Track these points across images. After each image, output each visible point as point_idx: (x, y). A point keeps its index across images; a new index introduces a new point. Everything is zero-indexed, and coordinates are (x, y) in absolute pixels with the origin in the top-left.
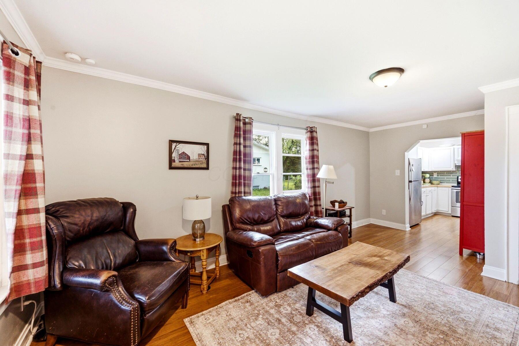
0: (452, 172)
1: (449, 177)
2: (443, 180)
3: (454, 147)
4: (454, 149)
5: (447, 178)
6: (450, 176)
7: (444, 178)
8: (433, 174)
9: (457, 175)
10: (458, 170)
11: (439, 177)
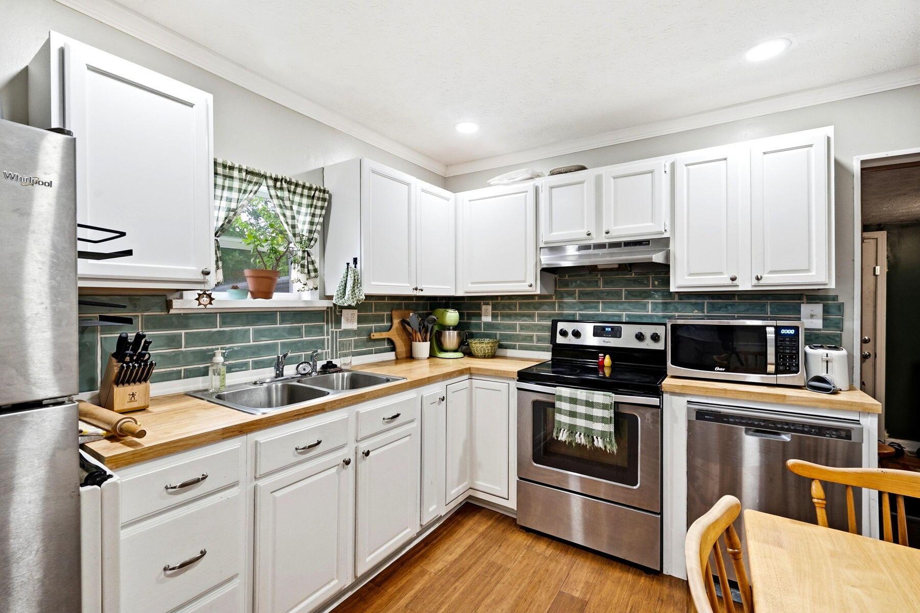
0: (536, 300)
1: (528, 322)
2: (510, 337)
3: (537, 182)
4: (537, 190)
5: (522, 328)
6: (531, 316)
7: (513, 327)
8: (480, 309)
9: (553, 315)
10: (556, 291)
11: (499, 321)
